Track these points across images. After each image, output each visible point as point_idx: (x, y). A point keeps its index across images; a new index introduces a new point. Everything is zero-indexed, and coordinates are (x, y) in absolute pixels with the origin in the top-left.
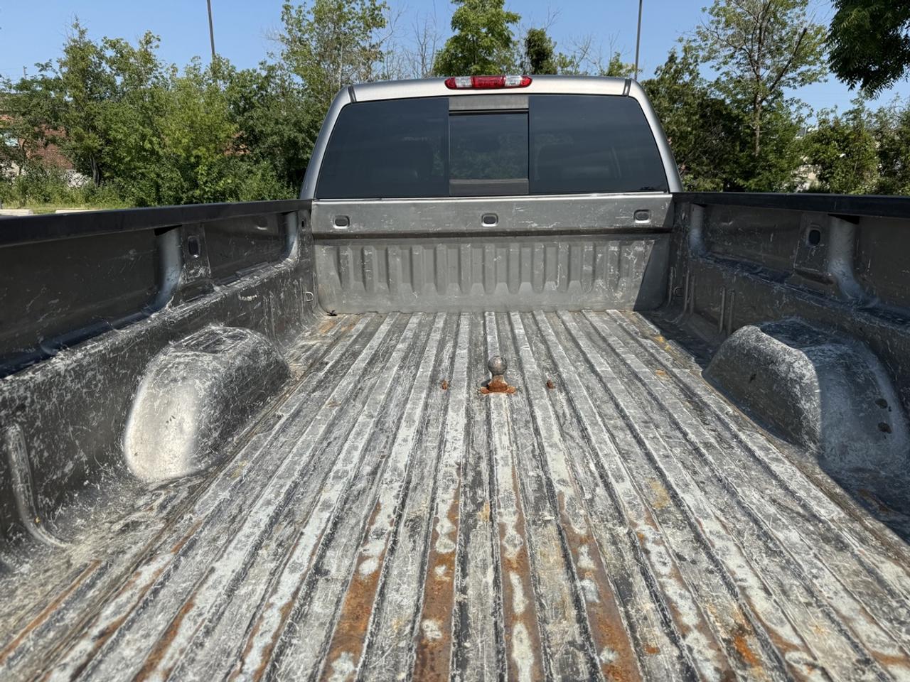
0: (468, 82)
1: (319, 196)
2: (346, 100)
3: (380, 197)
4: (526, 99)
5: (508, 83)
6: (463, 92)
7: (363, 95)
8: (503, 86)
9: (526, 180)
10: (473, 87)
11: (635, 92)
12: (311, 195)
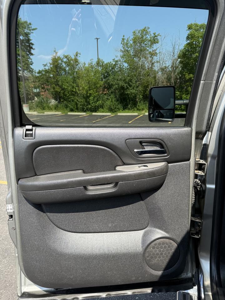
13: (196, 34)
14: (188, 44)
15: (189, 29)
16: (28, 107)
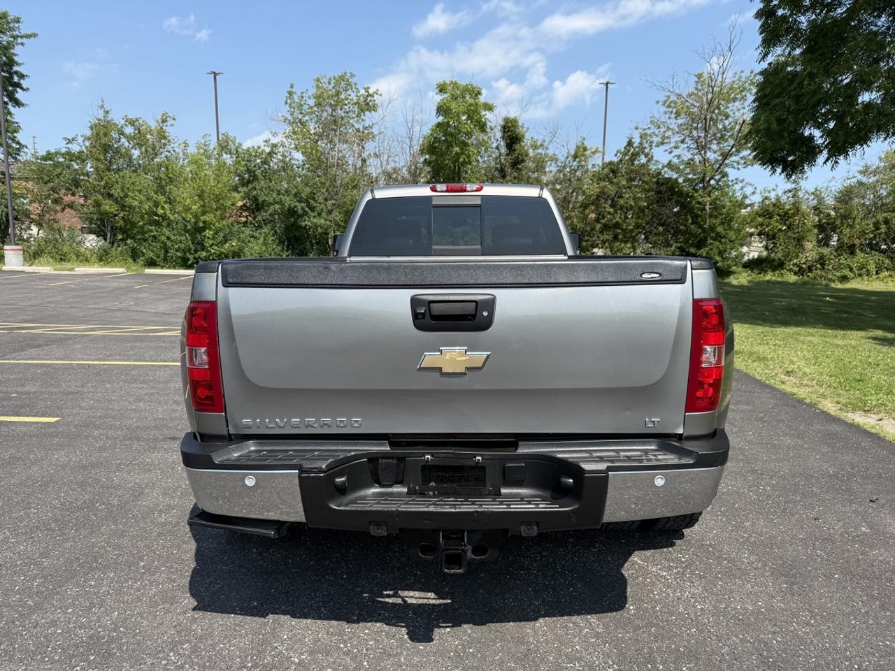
0: (445, 189)
1: (350, 255)
2: (369, 197)
3: (389, 256)
4: (479, 198)
5: (468, 189)
6: (440, 193)
7: (380, 194)
8: (465, 191)
9: (479, 247)
10: (447, 191)
11: (547, 195)
12: (346, 253)
13: (453, 105)
14: (439, 125)
15: (441, 91)
16: (22, 252)
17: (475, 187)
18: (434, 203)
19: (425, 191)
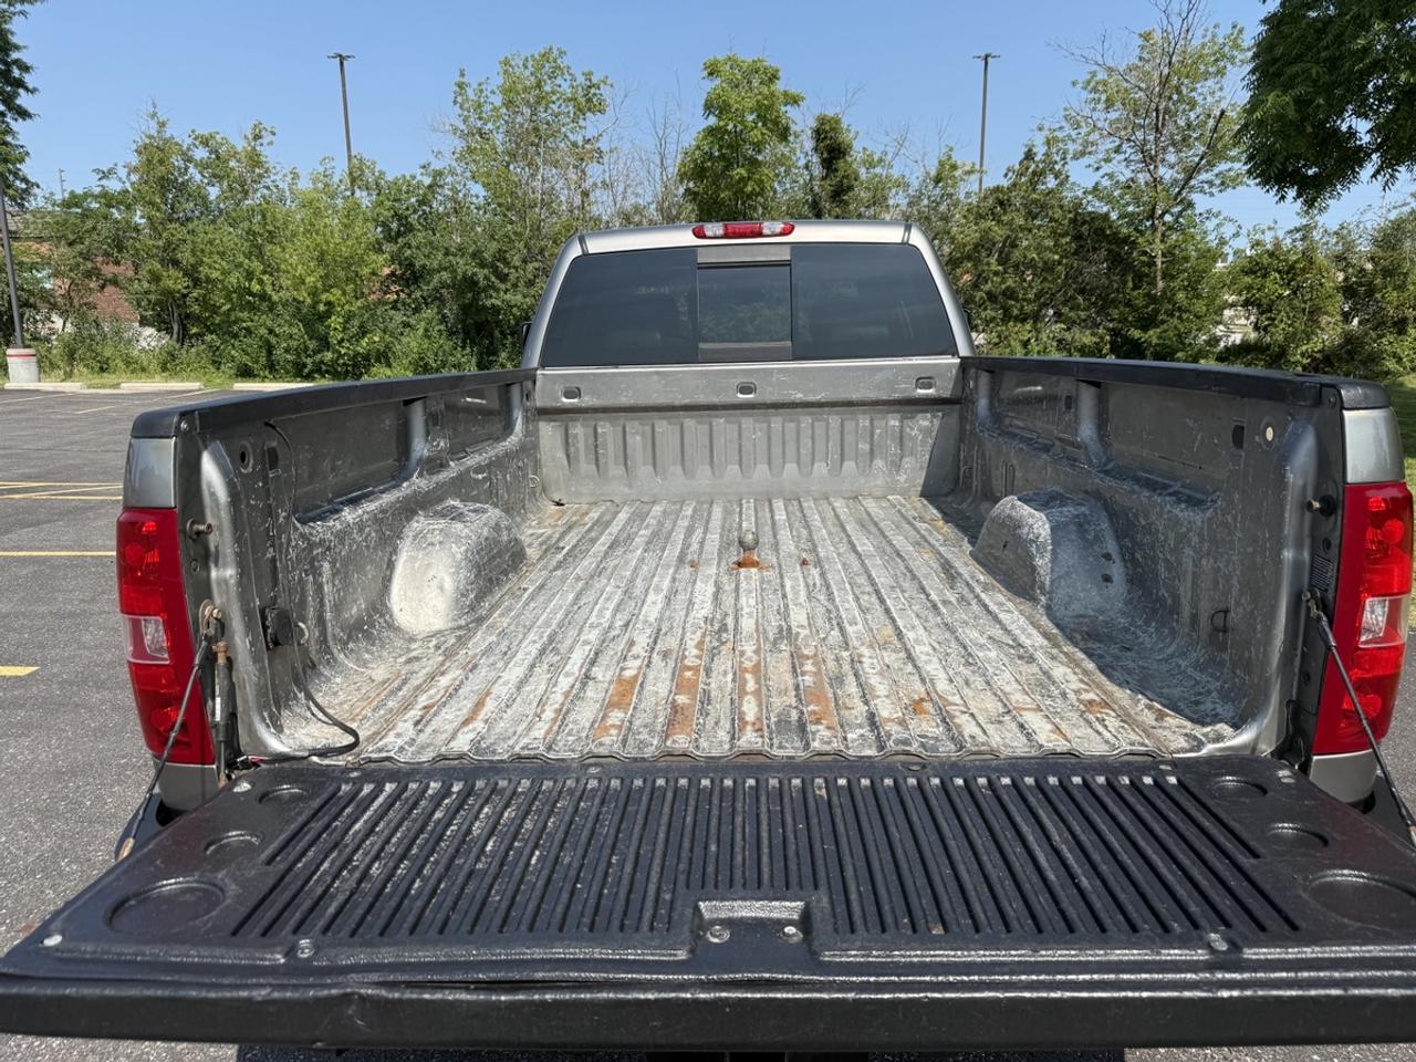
0: (720, 232)
1: (544, 364)
2: (575, 251)
3: (616, 364)
4: (788, 248)
5: (766, 231)
6: (714, 242)
7: (596, 245)
8: (760, 235)
9: (789, 343)
10: (726, 236)
11: (917, 239)
12: (535, 362)
13: (733, 98)
14: (711, 131)
15: (711, 74)
16: (34, 359)
17: (779, 227)
18: (699, 261)
19: (683, 238)
